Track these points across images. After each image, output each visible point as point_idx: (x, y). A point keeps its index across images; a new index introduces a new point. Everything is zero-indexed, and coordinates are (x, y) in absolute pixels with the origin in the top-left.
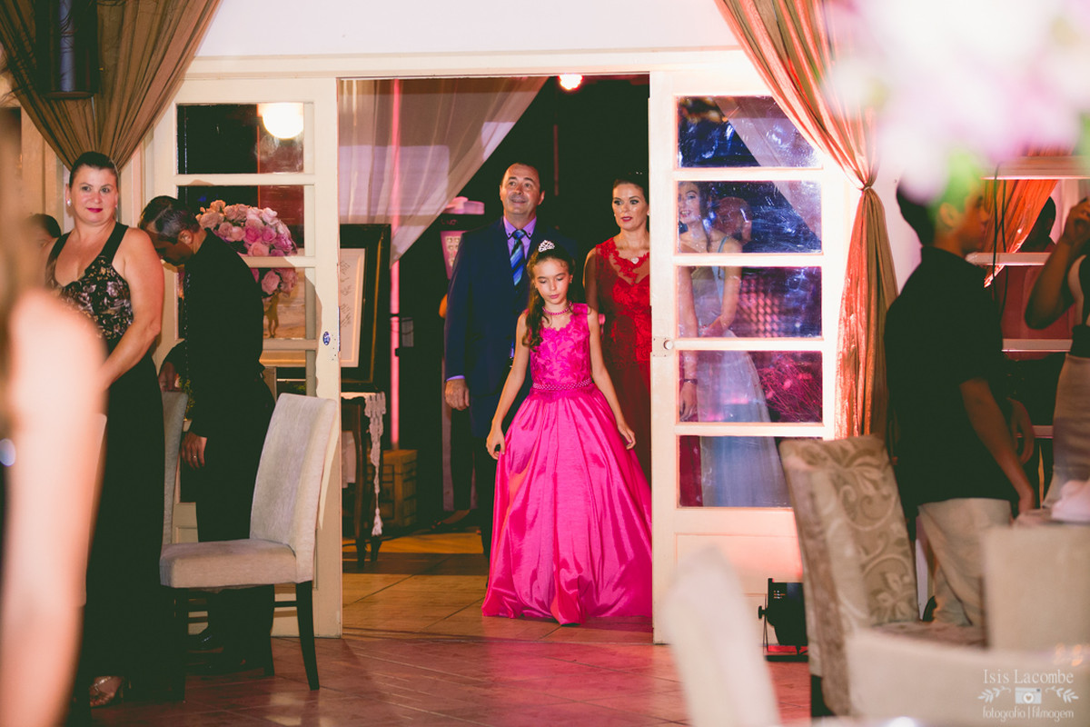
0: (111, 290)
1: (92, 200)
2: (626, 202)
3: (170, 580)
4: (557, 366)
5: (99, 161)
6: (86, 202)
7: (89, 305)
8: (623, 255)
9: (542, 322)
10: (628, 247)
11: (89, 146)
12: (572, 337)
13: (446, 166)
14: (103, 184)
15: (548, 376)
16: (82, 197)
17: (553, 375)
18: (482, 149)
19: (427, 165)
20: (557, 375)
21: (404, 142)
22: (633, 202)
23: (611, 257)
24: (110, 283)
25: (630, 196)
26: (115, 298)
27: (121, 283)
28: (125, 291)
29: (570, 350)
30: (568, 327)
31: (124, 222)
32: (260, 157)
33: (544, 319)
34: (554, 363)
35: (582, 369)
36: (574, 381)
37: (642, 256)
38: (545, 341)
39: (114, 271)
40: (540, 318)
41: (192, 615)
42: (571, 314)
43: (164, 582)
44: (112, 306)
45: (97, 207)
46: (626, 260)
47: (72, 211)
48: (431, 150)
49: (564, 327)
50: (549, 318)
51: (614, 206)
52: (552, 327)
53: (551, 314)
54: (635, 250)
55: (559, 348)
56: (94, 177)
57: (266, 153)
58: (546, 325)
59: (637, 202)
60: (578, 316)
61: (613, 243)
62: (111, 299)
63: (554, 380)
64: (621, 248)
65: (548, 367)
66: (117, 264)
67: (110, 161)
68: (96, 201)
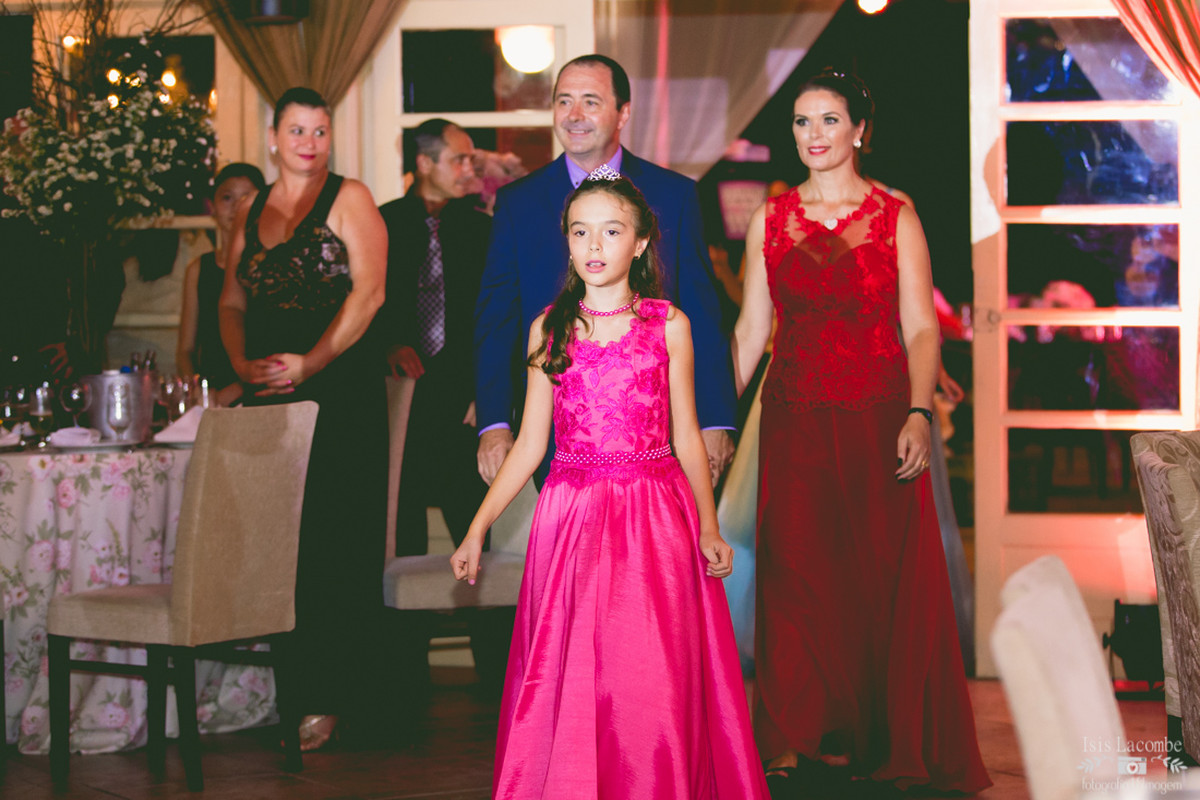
0: (326, 254)
1: (304, 145)
2: (816, 122)
3: (395, 600)
4: (597, 417)
5: (310, 98)
6: (297, 147)
7: (301, 272)
8: (811, 214)
9: (574, 330)
10: (821, 201)
11: (296, 81)
12: (632, 363)
13: (723, 102)
14: (317, 125)
15: (580, 436)
16: (291, 141)
17: (587, 432)
18: (766, 82)
19: (702, 101)
20: (596, 436)
21: (673, 73)
22: (829, 119)
23: (792, 217)
24: (325, 246)
25: (823, 112)
26: (331, 263)
27: (337, 245)
28: (342, 255)
29: (624, 387)
30: (625, 342)
31: (339, 172)
32: (501, 92)
33: (579, 323)
34: (593, 411)
35: (650, 427)
36: (630, 449)
37: (844, 217)
38: (575, 367)
39: (330, 231)
40: (572, 322)
41: (435, 641)
42: (632, 317)
43: (388, 603)
44: (329, 272)
45: (310, 153)
46: (816, 224)
47: (278, 159)
48: (706, 84)
49: (617, 340)
50: (589, 321)
51: (796, 128)
52: (593, 340)
53: (595, 314)
54: (833, 207)
55: (604, 381)
56: (303, 116)
57: (507, 87)
58: (581, 336)
59: (836, 120)
60: (648, 322)
61: (797, 194)
62: (327, 264)
63: (591, 445)
64: (811, 203)
65: (580, 418)
66: (332, 222)
67: (323, 100)
68: (310, 146)
